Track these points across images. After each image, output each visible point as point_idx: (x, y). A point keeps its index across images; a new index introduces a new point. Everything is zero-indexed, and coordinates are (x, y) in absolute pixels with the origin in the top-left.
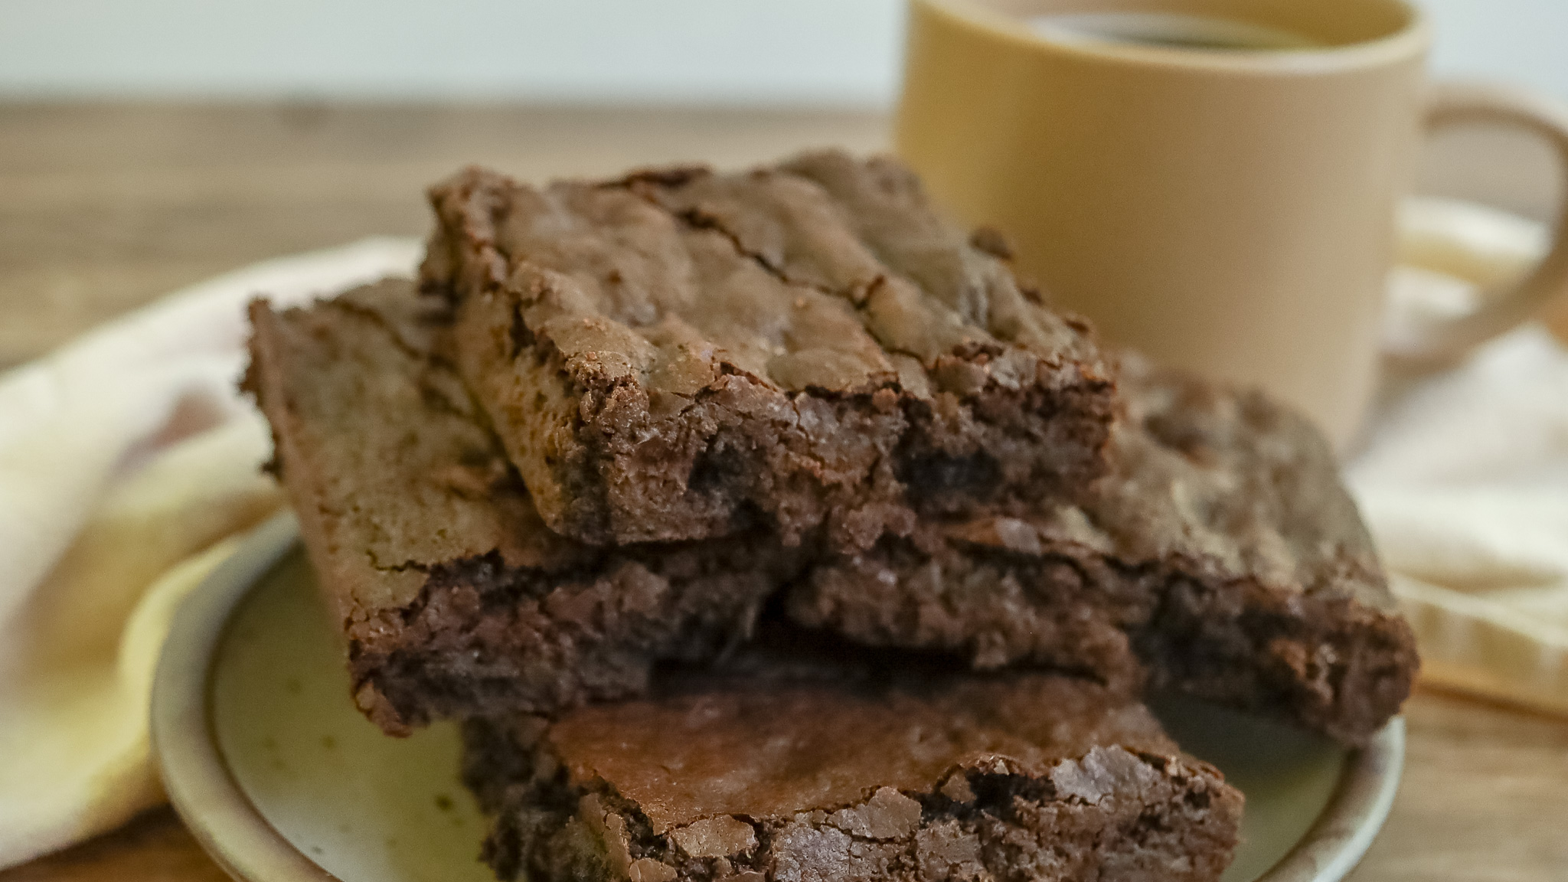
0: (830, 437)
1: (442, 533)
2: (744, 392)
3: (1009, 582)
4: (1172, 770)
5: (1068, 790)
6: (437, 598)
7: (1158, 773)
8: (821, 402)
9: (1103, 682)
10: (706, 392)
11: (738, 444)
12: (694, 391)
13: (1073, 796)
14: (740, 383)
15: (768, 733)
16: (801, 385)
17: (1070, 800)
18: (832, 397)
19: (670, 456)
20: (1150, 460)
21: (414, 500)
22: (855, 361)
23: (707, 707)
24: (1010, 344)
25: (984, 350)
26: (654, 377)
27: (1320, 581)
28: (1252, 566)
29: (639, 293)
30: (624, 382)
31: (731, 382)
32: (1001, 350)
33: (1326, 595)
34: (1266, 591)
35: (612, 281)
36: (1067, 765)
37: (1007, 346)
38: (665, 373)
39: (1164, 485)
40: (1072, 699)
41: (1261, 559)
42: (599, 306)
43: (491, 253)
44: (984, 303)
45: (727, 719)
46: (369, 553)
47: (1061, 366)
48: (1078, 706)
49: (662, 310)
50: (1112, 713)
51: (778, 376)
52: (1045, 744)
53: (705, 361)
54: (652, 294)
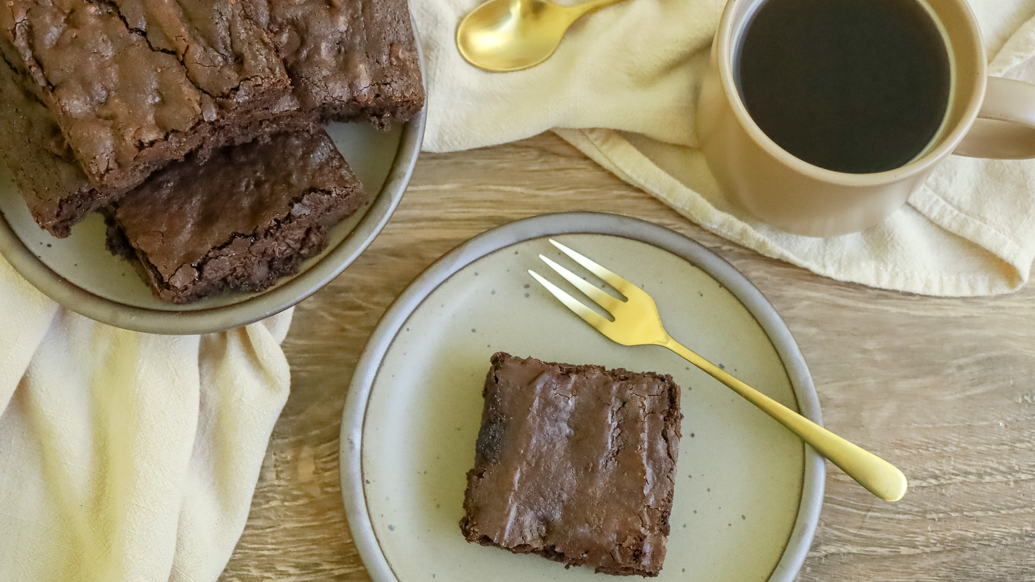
0: (184, 142)
1: (57, 184)
2: (150, 150)
4: (334, 195)
5: (298, 214)
7: (329, 196)
8: (178, 134)
10: (137, 157)
12: (132, 158)
13: (300, 216)
14: (147, 151)
15: (191, 196)
16: (170, 130)
18: (181, 131)
20: (310, 30)
21: (42, 163)
22: (186, 110)
23: (169, 182)
24: (242, 77)
25: (232, 89)
26: (116, 153)
27: (380, 89)
28: (353, 92)
29: (98, 87)
30: (108, 170)
31: (144, 152)
32: (239, 86)
33: (383, 96)
34: (360, 102)
35: (86, 85)
36: (296, 206)
37: (240, 82)
38: (120, 152)
39: (317, 49)
40: (297, 147)
41: (357, 87)
42: (85, 102)
43: (35, 68)
44: (229, 42)
45: (176, 188)
46: (34, 190)
47: (262, 83)
48: (300, 152)
49: (108, 91)
50: (312, 155)
51: (160, 124)
52: (290, 185)
53: (132, 144)
54: (102, 84)
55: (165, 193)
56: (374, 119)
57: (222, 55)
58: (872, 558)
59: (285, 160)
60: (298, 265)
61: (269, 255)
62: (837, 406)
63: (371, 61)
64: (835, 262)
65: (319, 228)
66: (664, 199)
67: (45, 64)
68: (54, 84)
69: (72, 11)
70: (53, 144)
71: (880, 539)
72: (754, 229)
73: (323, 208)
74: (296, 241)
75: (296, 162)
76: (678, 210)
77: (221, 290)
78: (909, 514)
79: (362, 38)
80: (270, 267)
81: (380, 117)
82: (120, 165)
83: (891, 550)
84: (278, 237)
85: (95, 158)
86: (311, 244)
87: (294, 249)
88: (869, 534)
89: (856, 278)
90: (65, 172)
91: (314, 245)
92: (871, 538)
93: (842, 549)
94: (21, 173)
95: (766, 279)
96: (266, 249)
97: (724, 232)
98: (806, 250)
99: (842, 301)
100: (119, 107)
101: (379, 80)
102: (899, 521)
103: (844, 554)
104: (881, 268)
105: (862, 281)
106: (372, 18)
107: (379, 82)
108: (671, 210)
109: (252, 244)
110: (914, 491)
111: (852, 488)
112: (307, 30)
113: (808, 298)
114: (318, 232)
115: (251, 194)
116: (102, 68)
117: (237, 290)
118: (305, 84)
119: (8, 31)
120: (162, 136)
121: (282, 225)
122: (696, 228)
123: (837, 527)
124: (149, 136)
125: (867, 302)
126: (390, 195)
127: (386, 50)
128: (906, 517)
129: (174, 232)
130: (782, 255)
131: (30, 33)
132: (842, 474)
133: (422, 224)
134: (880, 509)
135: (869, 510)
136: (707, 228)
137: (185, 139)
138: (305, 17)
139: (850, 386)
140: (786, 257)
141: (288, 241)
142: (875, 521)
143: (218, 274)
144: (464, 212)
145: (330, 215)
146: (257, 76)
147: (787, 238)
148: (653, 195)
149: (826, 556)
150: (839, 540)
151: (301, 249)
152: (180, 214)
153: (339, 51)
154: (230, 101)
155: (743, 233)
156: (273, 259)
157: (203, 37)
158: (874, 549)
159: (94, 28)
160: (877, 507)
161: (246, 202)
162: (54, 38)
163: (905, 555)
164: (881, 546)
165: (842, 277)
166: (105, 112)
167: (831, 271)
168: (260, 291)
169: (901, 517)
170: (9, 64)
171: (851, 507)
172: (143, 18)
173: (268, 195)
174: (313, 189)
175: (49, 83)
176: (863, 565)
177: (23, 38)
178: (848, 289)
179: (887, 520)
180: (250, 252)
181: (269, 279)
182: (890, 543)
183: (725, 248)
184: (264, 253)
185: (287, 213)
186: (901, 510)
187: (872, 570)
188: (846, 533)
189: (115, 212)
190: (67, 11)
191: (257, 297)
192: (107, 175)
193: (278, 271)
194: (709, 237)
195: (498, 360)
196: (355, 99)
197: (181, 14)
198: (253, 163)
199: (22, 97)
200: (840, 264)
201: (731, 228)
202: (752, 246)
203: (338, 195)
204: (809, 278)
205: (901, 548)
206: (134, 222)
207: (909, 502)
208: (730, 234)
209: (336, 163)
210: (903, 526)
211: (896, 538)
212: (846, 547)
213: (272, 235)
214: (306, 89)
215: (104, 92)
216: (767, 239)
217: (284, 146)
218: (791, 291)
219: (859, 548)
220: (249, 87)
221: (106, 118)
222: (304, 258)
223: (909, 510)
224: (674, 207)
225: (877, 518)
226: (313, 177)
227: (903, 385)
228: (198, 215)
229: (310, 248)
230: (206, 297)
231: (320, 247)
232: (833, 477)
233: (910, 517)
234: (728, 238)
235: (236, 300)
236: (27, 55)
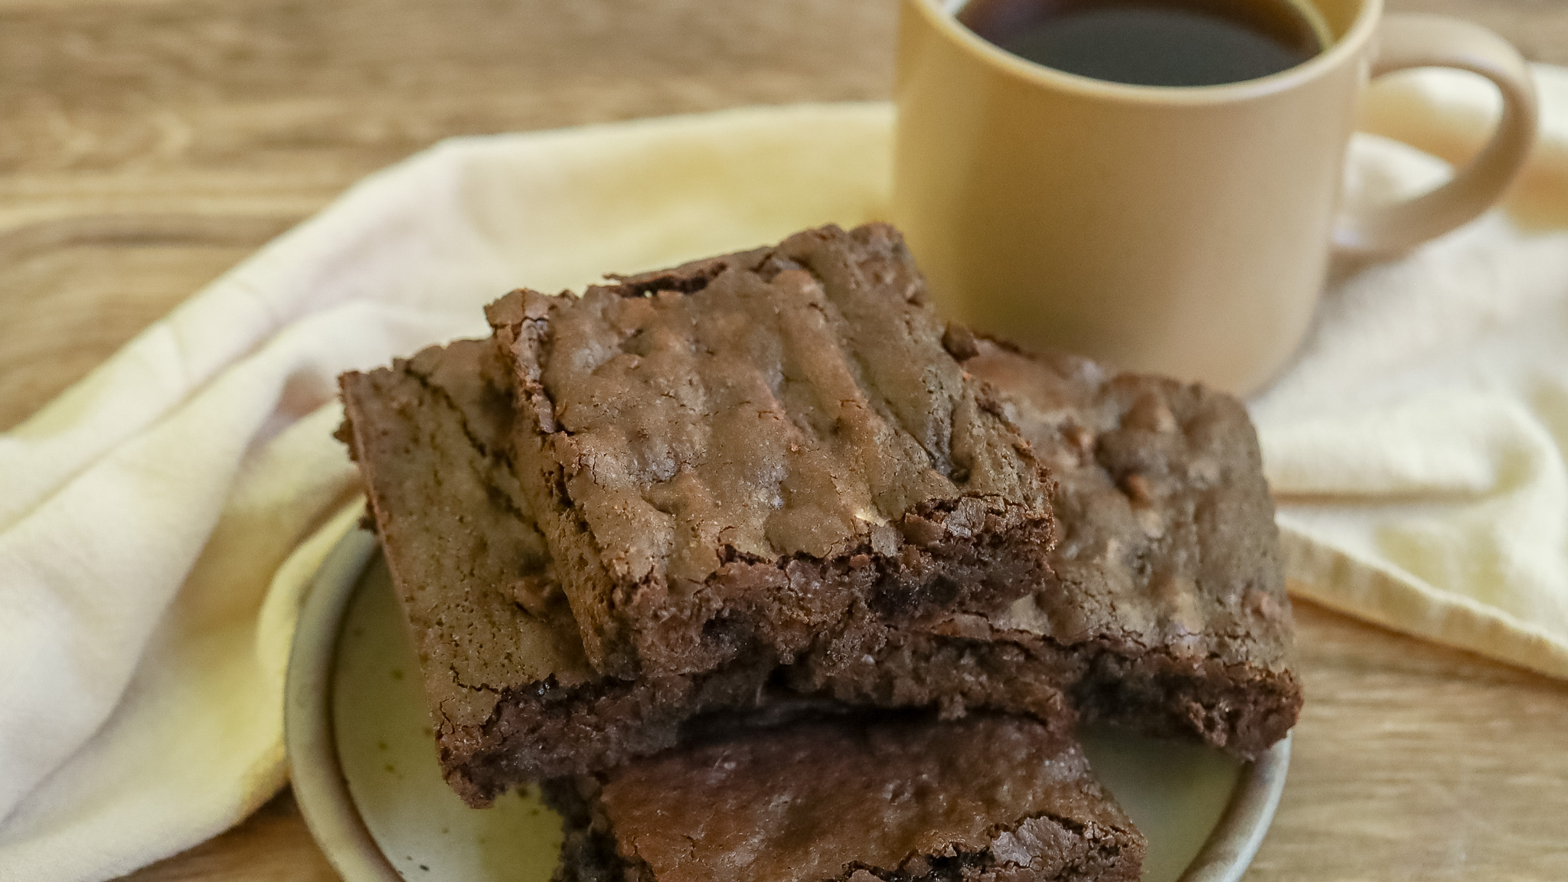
0: (815, 592)
1: (509, 656)
2: (744, 573)
3: (967, 660)
4: (1088, 835)
5: (1005, 857)
6: (508, 711)
7: (1078, 836)
8: (808, 565)
9: (1044, 723)
10: (714, 576)
11: (741, 608)
12: (703, 577)
13: (1009, 862)
14: (741, 568)
15: (772, 791)
17: (1006, 865)
18: (815, 561)
19: (686, 624)
20: (1091, 516)
21: (486, 616)
22: (836, 522)
23: (726, 759)
24: (964, 491)
25: (942, 504)
26: (672, 561)
27: (1222, 645)
28: (1166, 635)
29: (661, 448)
30: (647, 580)
31: (733, 571)
32: (957, 501)
33: (1225, 658)
34: (1176, 658)
35: (638, 438)
36: (1004, 837)
37: (961, 496)
38: (681, 558)
39: (1100, 548)
40: (1016, 745)
41: (1174, 627)
42: (628, 467)
43: (540, 396)
44: (947, 432)
45: (740, 774)
46: (452, 668)
47: (1006, 511)
48: (1021, 754)
49: (680, 463)
50: (1047, 763)
52: (991, 803)
53: (712, 547)
54: (671, 447)
55: (714, 777)
57: (929, 454)
59: (991, 761)
63: (1207, 596)
67: (562, 395)
68: (570, 429)
69: (638, 334)
70: (520, 585)
73: (1058, 861)
75: (1012, 768)
79: (1191, 557)
85: (626, 551)
90: (530, 638)
100: (697, 490)
101: (1221, 628)
106: (1214, 531)
107: (1222, 632)
112: (1082, 515)
115: (903, 806)
116: (677, 425)
118: (1070, 591)
120: (774, 557)
124: (749, 547)
127: (1240, 587)
131: (547, 343)
146: (998, 495)
152: (743, 818)
153: (1142, 568)
154: (933, 526)
157: (897, 413)
159: (679, 360)
161: (891, 817)
162: (591, 359)
166: (664, 495)
170: (472, 438)
172: (779, 367)
173: (942, 810)
174: (1044, 815)
175: (559, 430)
177: (531, 346)
185: (983, 844)
189: (599, 793)
190: (628, 332)
192: (644, 589)
196: (1166, 650)
197: (859, 372)
198: (917, 759)
199: (480, 494)
203: (1096, 838)
206: (637, 813)
209: (1095, 790)
214: (1071, 601)
215: (671, 463)
217: (989, 736)
220: (978, 510)
221: (663, 508)
226: (1048, 793)
228: (779, 827)
236: (530, 375)
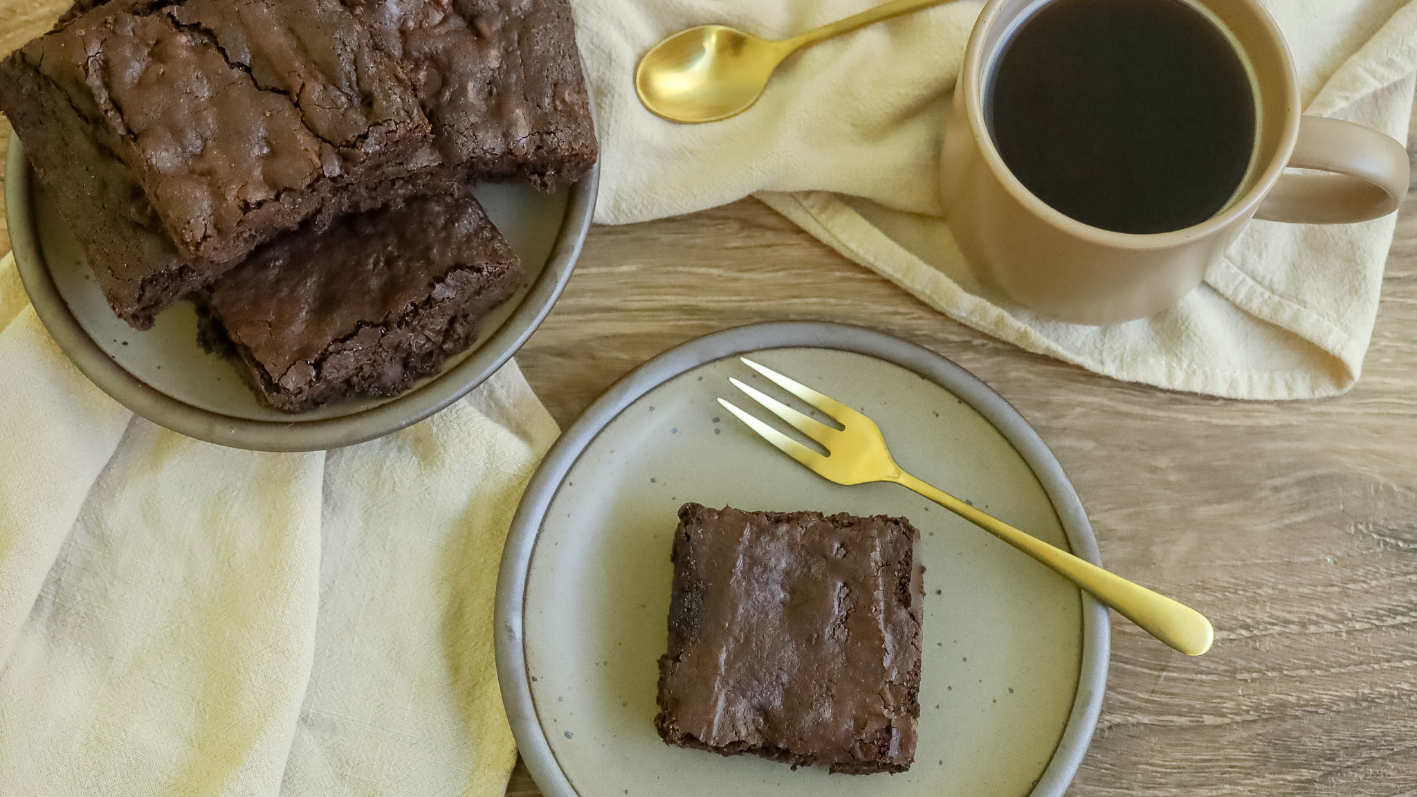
0: (300, 204)
1: (139, 259)
2: (257, 212)
4: (485, 273)
5: (441, 297)
6: (148, 289)
7: (479, 275)
8: (292, 193)
10: (241, 221)
12: (235, 222)
13: (443, 299)
14: (254, 214)
15: (305, 277)
16: (281, 188)
17: (443, 301)
18: (296, 190)
20: (454, 67)
21: (119, 234)
22: (302, 164)
23: (277, 259)
24: (371, 122)
25: (359, 136)
26: (215, 216)
27: (542, 140)
28: (509, 143)
29: (191, 135)
30: (205, 238)
31: (251, 215)
32: (367, 132)
33: (545, 148)
34: (517, 156)
35: (177, 133)
36: (438, 287)
37: (369, 127)
38: (220, 215)
40: (438, 214)
41: (513, 137)
42: (176, 153)
43: (112, 113)
44: (354, 78)
45: (286, 268)
46: (109, 268)
47: (397, 129)
48: (442, 221)
49: (205, 141)
50: (456, 224)
51: (269, 181)
52: (429, 262)
53: (235, 205)
54: (197, 131)
55: (272, 274)
56: (535, 177)
57: (346, 94)
58: (1166, 729)
59: (424, 231)
60: (439, 363)
61: (405, 350)
62: (1121, 539)
63: (531, 104)
64: (1115, 358)
65: (465, 316)
66: (899, 280)
67: (125, 107)
68: (136, 133)
69: (158, 42)
70: (133, 210)
71: (1179, 705)
72: (1014, 316)
73: (472, 289)
74: (438, 333)
75: (437, 234)
76: (916, 294)
77: (344, 395)
78: (1214, 674)
79: (519, 77)
80: (405, 365)
81: (542, 175)
82: (219, 231)
83: (1192, 719)
84: (415, 326)
85: (189, 223)
86: (456, 337)
87: (434, 343)
88: (1164, 699)
89: (1142, 377)
90: (148, 245)
91: (460, 338)
92: (1167, 704)
93: (1130, 719)
94: (92, 248)
95: (1030, 380)
96: (400, 342)
97: (975, 321)
98: (1079, 344)
99: (1125, 408)
100: (219, 161)
101: (541, 129)
102: (1202, 683)
103: (1133, 725)
104: (1175, 365)
105: (1151, 381)
106: (531, 51)
107: (541, 131)
108: (908, 296)
109: (383, 335)
110: (1219, 644)
111: (1141, 641)
112: (449, 66)
113: (1082, 404)
114: (465, 321)
115: (380, 274)
116: (196, 113)
117: (363, 395)
118: (449, 133)
119: (79, 66)
120: (272, 196)
121: (420, 311)
122: (940, 317)
123: (1123, 690)
124: (256, 196)
125: (1157, 409)
126: (556, 275)
127: (549, 92)
128: (1210, 677)
129: (282, 322)
130: (1048, 349)
131: (106, 69)
132: (1129, 624)
133: (594, 316)
134: (1177, 667)
135: (1163, 670)
136: (954, 317)
137: (300, 200)
138: (446, 51)
139: (1137, 514)
140: (1054, 352)
141: (427, 332)
142: (1172, 684)
143: (341, 374)
144: (647, 301)
145: (480, 300)
146: (390, 120)
147: (1055, 329)
148: (886, 276)
149: (1110, 728)
150: (1126, 706)
151: (444, 343)
152: (293, 300)
153: (490, 93)
154: (357, 151)
155: (999, 322)
156: (409, 356)
157: (323, 73)
158: (1170, 718)
159: (187, 63)
160: (1174, 665)
161: (374, 283)
162: (135, 74)
163: (1209, 725)
164: (1179, 714)
165: (1125, 376)
166: (201, 166)
167: (1111, 370)
168: (392, 396)
169: (1204, 677)
170: (77, 110)
171: (1141, 666)
172: (247, 50)
173: (402, 273)
174: (459, 266)
175: (129, 131)
176: (1157, 739)
177: (97, 76)
178: (1132, 392)
179: (1187, 682)
180: (381, 346)
181: (403, 380)
182: (1191, 711)
183: (978, 342)
184: (397, 348)
185: (427, 295)
186: (1204, 669)
187: (1168, 744)
188: (1135, 698)
189: (210, 298)
190: (152, 42)
191: (389, 404)
192: (204, 243)
193: (416, 371)
194: (956, 329)
195: (689, 513)
196: (510, 152)
197: (294, 44)
198: (383, 235)
199: (93, 149)
200: (1122, 360)
201: (984, 315)
202: (1011, 339)
203: (490, 273)
204: (1083, 379)
205: (1205, 716)
206: (234, 310)
207: (1213, 659)
208: (982, 323)
209: (487, 234)
210: (1207, 689)
211: (1198, 705)
212: (1135, 716)
213: (407, 324)
214: (449, 139)
215: (199, 142)
216: (1029, 328)
217: (422, 213)
218: (1061, 396)
219: (1151, 718)
220: (381, 134)
221: (202, 174)
222: (448, 354)
223: (1215, 669)
224: (911, 292)
225: (1173, 679)
226: (459, 249)
227: (1203, 512)
228: (315, 301)
229: (455, 341)
230: (325, 405)
231: (468, 340)
232: (1118, 628)
233: (1215, 678)
234: (981, 329)
235: (363, 408)
236: (103, 97)
